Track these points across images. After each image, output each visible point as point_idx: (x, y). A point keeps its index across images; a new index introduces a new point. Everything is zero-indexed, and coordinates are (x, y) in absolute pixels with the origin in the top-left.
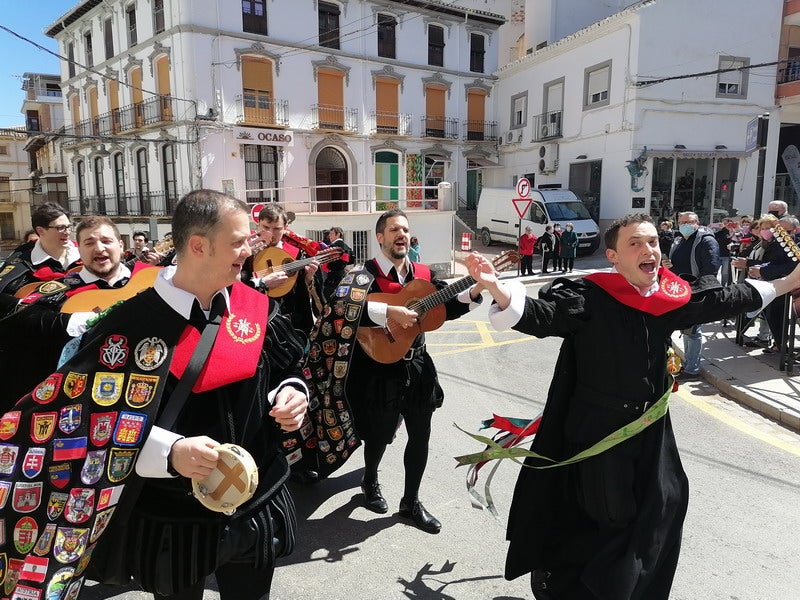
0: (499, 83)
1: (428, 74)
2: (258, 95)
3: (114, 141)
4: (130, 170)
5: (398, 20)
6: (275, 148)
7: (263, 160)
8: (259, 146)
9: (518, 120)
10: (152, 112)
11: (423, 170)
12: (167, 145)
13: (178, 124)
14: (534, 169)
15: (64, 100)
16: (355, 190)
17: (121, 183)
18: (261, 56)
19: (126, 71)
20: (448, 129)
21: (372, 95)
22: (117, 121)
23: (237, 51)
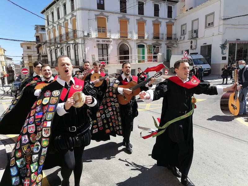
0: (176, 21)
1: (154, 19)
2: (102, 29)
3: (60, 44)
4: (65, 52)
5: (144, 3)
6: (107, 44)
7: (103, 48)
8: (102, 44)
9: (183, 33)
10: (71, 35)
11: (153, 50)
12: (76, 44)
13: (78, 38)
14: (189, 48)
15: (46, 32)
16: (131, 56)
18: (102, 17)
19: (63, 23)
20: (160, 36)
21: (137, 27)
22: (61, 38)
23: (96, 15)
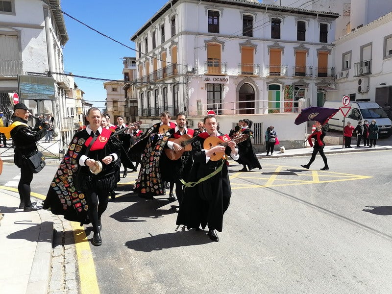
0: (336, 47)
2: (214, 62)
3: (155, 84)
4: (161, 96)
5: (282, 20)
6: (220, 84)
7: (215, 91)
8: (214, 84)
9: (346, 66)
10: (169, 71)
11: (293, 93)
12: (175, 85)
13: (179, 76)
14: (355, 91)
15: (137, 68)
16: (258, 103)
17: (157, 102)
18: (216, 43)
19: (160, 54)
20: (307, 72)
21: (268, 57)
22: (157, 75)
23: (206, 41)
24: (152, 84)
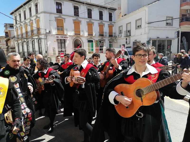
0: (116, 23)
1: (99, 22)
2: (60, 28)
3: (27, 39)
4: (31, 45)
6: (64, 40)
7: (62, 42)
8: (61, 39)
9: (120, 32)
10: (35, 32)
11: (99, 44)
12: (39, 39)
13: (42, 35)
14: (125, 43)
15: (14, 29)
17: (28, 48)
18: (61, 19)
19: (29, 23)
20: (104, 34)
21: (87, 27)
22: (27, 34)
23: (55, 17)
24: (25, 38)
